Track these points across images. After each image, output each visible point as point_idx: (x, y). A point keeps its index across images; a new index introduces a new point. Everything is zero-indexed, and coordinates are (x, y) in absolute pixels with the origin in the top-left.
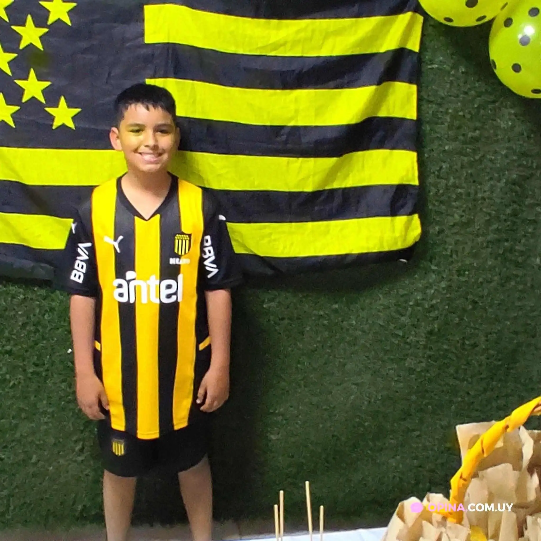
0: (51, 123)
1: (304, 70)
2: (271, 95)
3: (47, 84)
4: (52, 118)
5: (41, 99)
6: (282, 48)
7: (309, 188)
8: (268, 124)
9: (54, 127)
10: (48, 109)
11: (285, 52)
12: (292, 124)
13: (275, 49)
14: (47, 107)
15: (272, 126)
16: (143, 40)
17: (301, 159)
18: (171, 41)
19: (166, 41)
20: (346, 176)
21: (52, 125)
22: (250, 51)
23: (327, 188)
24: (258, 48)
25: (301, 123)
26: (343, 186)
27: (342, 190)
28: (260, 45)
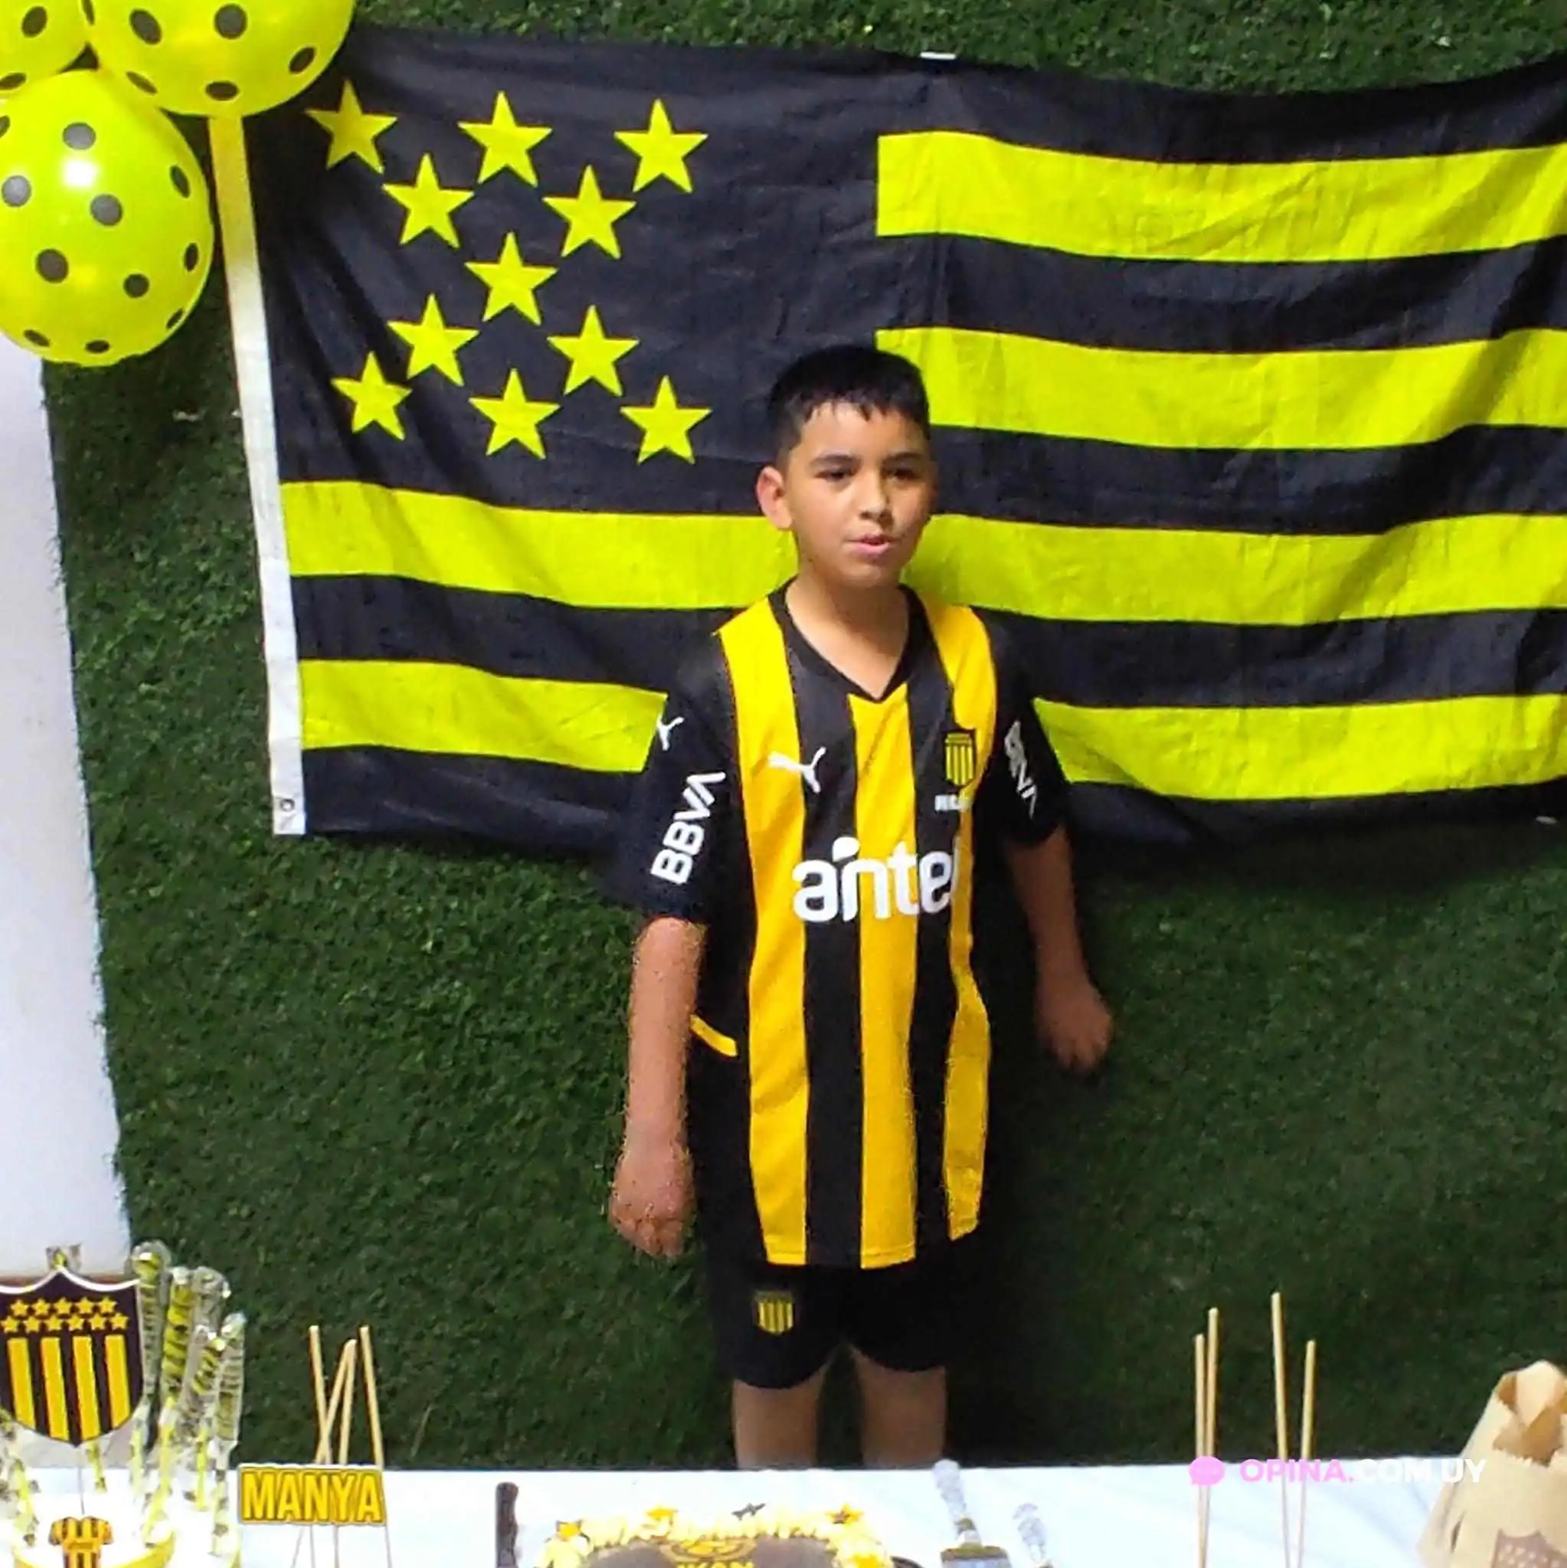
0: (634, 447)
1: (1293, 299)
2: (1202, 367)
3: (627, 345)
4: (637, 434)
5: (613, 385)
6: (1235, 242)
7: (1295, 616)
8: (1192, 443)
9: (641, 459)
10: (628, 411)
11: (1243, 249)
12: (1256, 443)
13: (1218, 244)
14: (626, 405)
15: (1200, 451)
16: (874, 228)
17: (1275, 538)
18: (945, 229)
19: (931, 229)
20: (1399, 585)
21: (637, 454)
22: (1150, 250)
23: (1345, 616)
24: (1171, 243)
25: (1279, 441)
26: (1389, 612)
27: (1386, 622)
28: (1176, 234)
